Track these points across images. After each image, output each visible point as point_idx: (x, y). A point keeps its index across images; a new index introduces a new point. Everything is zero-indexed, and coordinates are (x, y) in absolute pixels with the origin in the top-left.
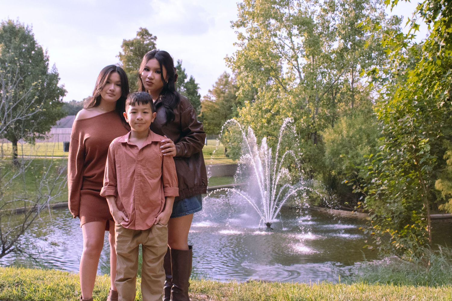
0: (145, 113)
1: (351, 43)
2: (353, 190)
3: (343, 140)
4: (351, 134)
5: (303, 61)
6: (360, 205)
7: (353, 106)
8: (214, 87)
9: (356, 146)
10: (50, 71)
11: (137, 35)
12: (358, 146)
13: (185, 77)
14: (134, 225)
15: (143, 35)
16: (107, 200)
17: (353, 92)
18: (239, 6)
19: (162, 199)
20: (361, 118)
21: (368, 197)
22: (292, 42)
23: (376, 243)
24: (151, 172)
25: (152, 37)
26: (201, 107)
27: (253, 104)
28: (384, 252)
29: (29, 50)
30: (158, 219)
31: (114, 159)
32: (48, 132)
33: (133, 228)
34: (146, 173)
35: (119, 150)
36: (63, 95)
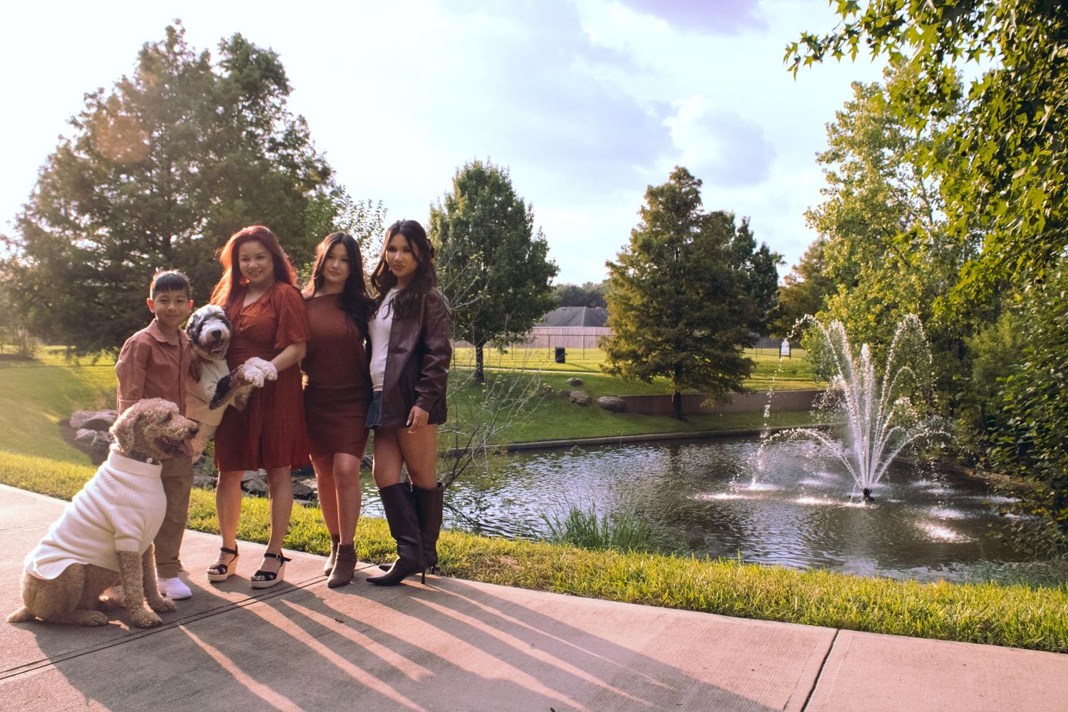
0: (179, 301)
8: (801, 260)
10: (534, 238)
11: (671, 178)
13: (753, 245)
15: (680, 179)
18: (830, 128)
22: (921, 185)
25: (694, 181)
26: (779, 294)
27: (855, 289)
29: (503, 206)
32: (529, 333)
36: (553, 274)
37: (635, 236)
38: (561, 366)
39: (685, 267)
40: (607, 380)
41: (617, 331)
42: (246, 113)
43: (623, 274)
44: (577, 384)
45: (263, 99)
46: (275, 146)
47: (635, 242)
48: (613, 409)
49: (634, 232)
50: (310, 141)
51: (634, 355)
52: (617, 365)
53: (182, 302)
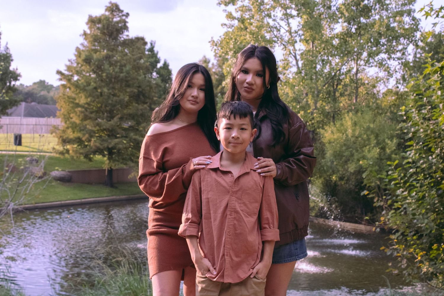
0: (242, 129)
1: (356, 27)
2: (375, 203)
3: (347, 140)
4: (357, 133)
5: (300, 47)
6: (384, 220)
7: (356, 101)
9: (363, 147)
11: (106, 10)
12: (365, 148)
13: (158, 61)
14: (223, 276)
15: (113, 11)
16: (188, 241)
17: (357, 83)
19: (259, 244)
20: (368, 116)
21: (393, 211)
22: (289, 24)
23: (401, 266)
24: (248, 208)
25: (123, 13)
28: (411, 277)
30: (255, 271)
31: (200, 188)
33: (222, 281)
34: (241, 209)
35: (206, 176)
36: (16, 79)
37: (79, 53)
38: (19, 148)
40: (57, 159)
41: (66, 122)
43: (69, 80)
47: (80, 57)
48: (62, 180)
49: (78, 49)
51: (79, 141)
52: (65, 147)
53: (246, 129)
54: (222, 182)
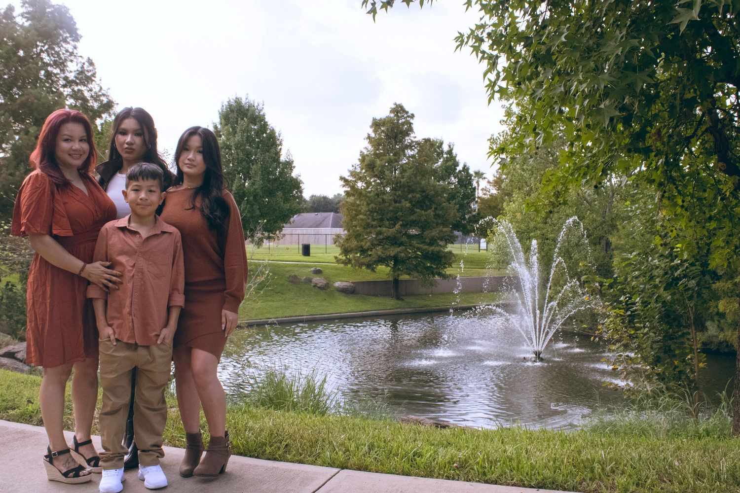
0: (151, 191)
8: (494, 177)
10: (283, 158)
11: (391, 112)
13: (457, 164)
15: (397, 113)
25: (408, 115)
29: (259, 133)
32: (280, 232)
34: (149, 270)
35: (113, 236)
37: (363, 158)
38: (307, 258)
39: (401, 182)
40: (341, 269)
41: (348, 231)
42: (44, 55)
43: (353, 187)
44: (318, 272)
45: (58, 44)
46: (69, 83)
47: (363, 162)
48: (345, 291)
49: (362, 154)
50: (96, 79)
51: (361, 249)
52: (348, 257)
53: (154, 192)
54: (132, 244)
